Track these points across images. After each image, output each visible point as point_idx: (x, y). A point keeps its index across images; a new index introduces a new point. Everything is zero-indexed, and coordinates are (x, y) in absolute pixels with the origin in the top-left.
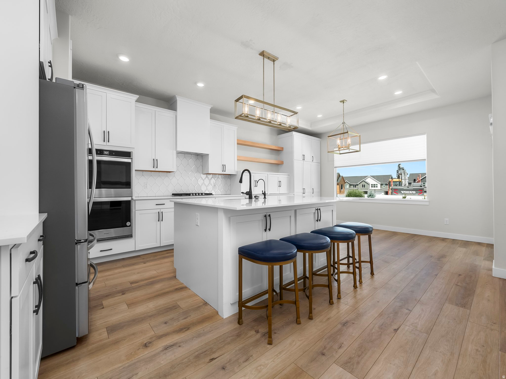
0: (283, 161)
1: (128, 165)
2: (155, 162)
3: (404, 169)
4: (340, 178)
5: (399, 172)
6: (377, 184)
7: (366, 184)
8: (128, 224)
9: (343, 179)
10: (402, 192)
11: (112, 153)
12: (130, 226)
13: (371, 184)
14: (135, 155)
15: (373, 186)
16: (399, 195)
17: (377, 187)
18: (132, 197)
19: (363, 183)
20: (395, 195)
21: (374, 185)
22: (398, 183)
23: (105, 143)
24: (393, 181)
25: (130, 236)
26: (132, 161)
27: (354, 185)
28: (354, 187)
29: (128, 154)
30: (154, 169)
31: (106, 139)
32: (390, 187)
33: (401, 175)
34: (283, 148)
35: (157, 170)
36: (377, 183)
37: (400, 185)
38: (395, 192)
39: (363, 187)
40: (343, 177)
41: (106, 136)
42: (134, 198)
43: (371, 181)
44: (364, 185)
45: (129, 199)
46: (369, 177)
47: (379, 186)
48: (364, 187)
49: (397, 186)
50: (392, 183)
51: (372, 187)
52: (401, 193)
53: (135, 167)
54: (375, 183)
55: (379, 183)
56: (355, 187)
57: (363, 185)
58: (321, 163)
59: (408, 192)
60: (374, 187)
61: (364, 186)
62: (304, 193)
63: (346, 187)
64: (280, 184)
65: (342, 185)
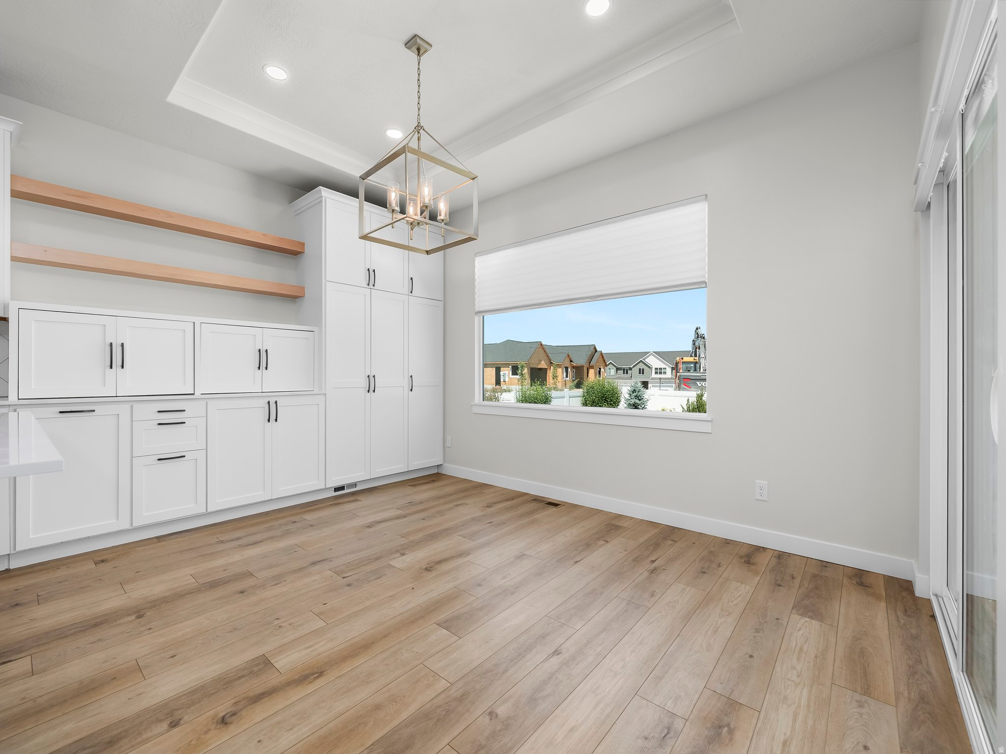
0: (304, 288)
3: (704, 338)
4: (597, 355)
5: (697, 344)
6: (666, 368)
7: (646, 368)
9: (603, 357)
10: (698, 383)
13: (655, 368)
15: (659, 371)
16: (693, 389)
17: (665, 373)
19: (641, 366)
20: (684, 389)
21: (661, 369)
22: (692, 365)
24: (682, 361)
27: (624, 370)
28: (624, 373)
32: (678, 374)
33: (699, 349)
34: (303, 244)
36: (665, 366)
37: (695, 370)
38: (685, 385)
39: (640, 373)
40: (601, 354)
43: (654, 362)
44: (643, 370)
46: (651, 354)
47: (669, 370)
48: (643, 373)
49: (689, 371)
50: (680, 366)
51: (656, 373)
52: (696, 387)
54: (663, 366)
55: (669, 366)
56: (627, 373)
57: (640, 369)
58: (445, 301)
60: (661, 373)
61: (641, 371)
62: (371, 388)
63: (610, 373)
64: (262, 360)
65: (600, 369)
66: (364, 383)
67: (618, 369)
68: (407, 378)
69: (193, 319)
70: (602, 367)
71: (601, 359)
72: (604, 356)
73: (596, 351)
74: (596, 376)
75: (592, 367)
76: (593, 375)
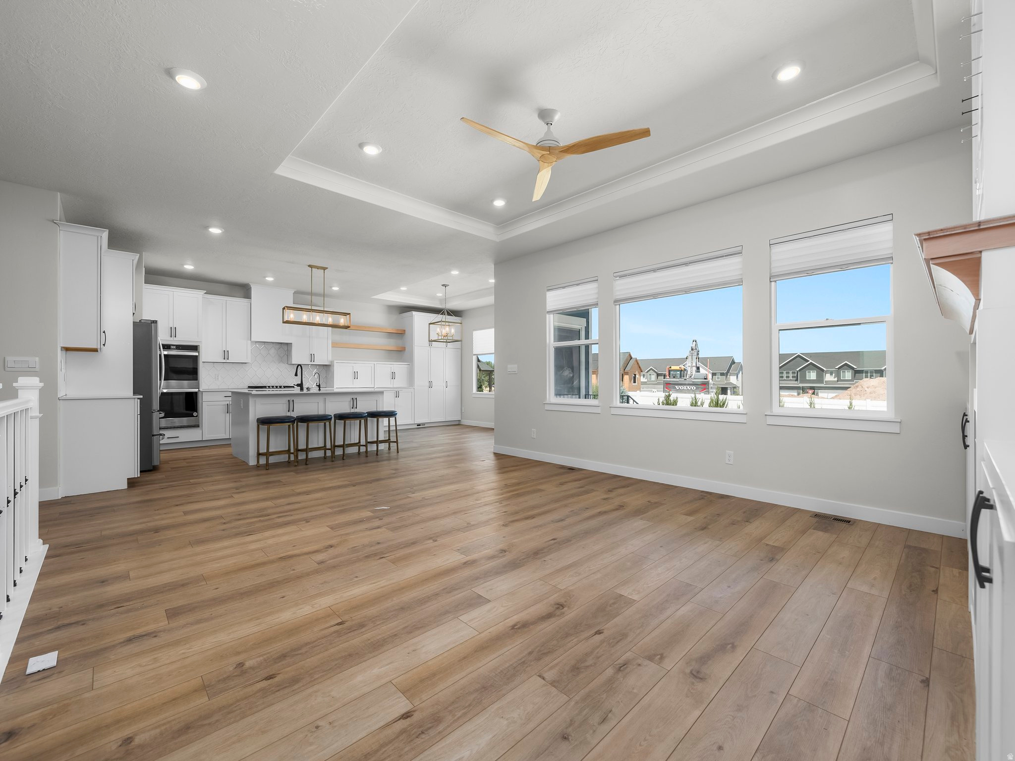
0: (407, 347)
1: (195, 358)
2: (226, 354)
4: (632, 362)
8: (195, 414)
9: (638, 363)
11: (179, 347)
12: (197, 416)
14: (202, 349)
18: (199, 388)
22: (678, 373)
23: (172, 339)
24: (670, 369)
25: (197, 426)
26: (199, 354)
29: (195, 348)
30: (224, 361)
31: (173, 334)
34: (405, 330)
35: (228, 361)
38: (667, 388)
40: (636, 360)
41: (173, 332)
42: (201, 390)
45: (196, 390)
52: (676, 390)
53: (202, 359)
59: (685, 387)
62: (430, 387)
63: (650, 378)
64: (393, 376)
65: (635, 375)
66: (428, 384)
67: (658, 375)
68: (445, 382)
69: (374, 362)
70: (637, 373)
71: (636, 366)
72: (640, 363)
73: (631, 358)
74: (630, 381)
75: (627, 373)
76: (628, 380)
